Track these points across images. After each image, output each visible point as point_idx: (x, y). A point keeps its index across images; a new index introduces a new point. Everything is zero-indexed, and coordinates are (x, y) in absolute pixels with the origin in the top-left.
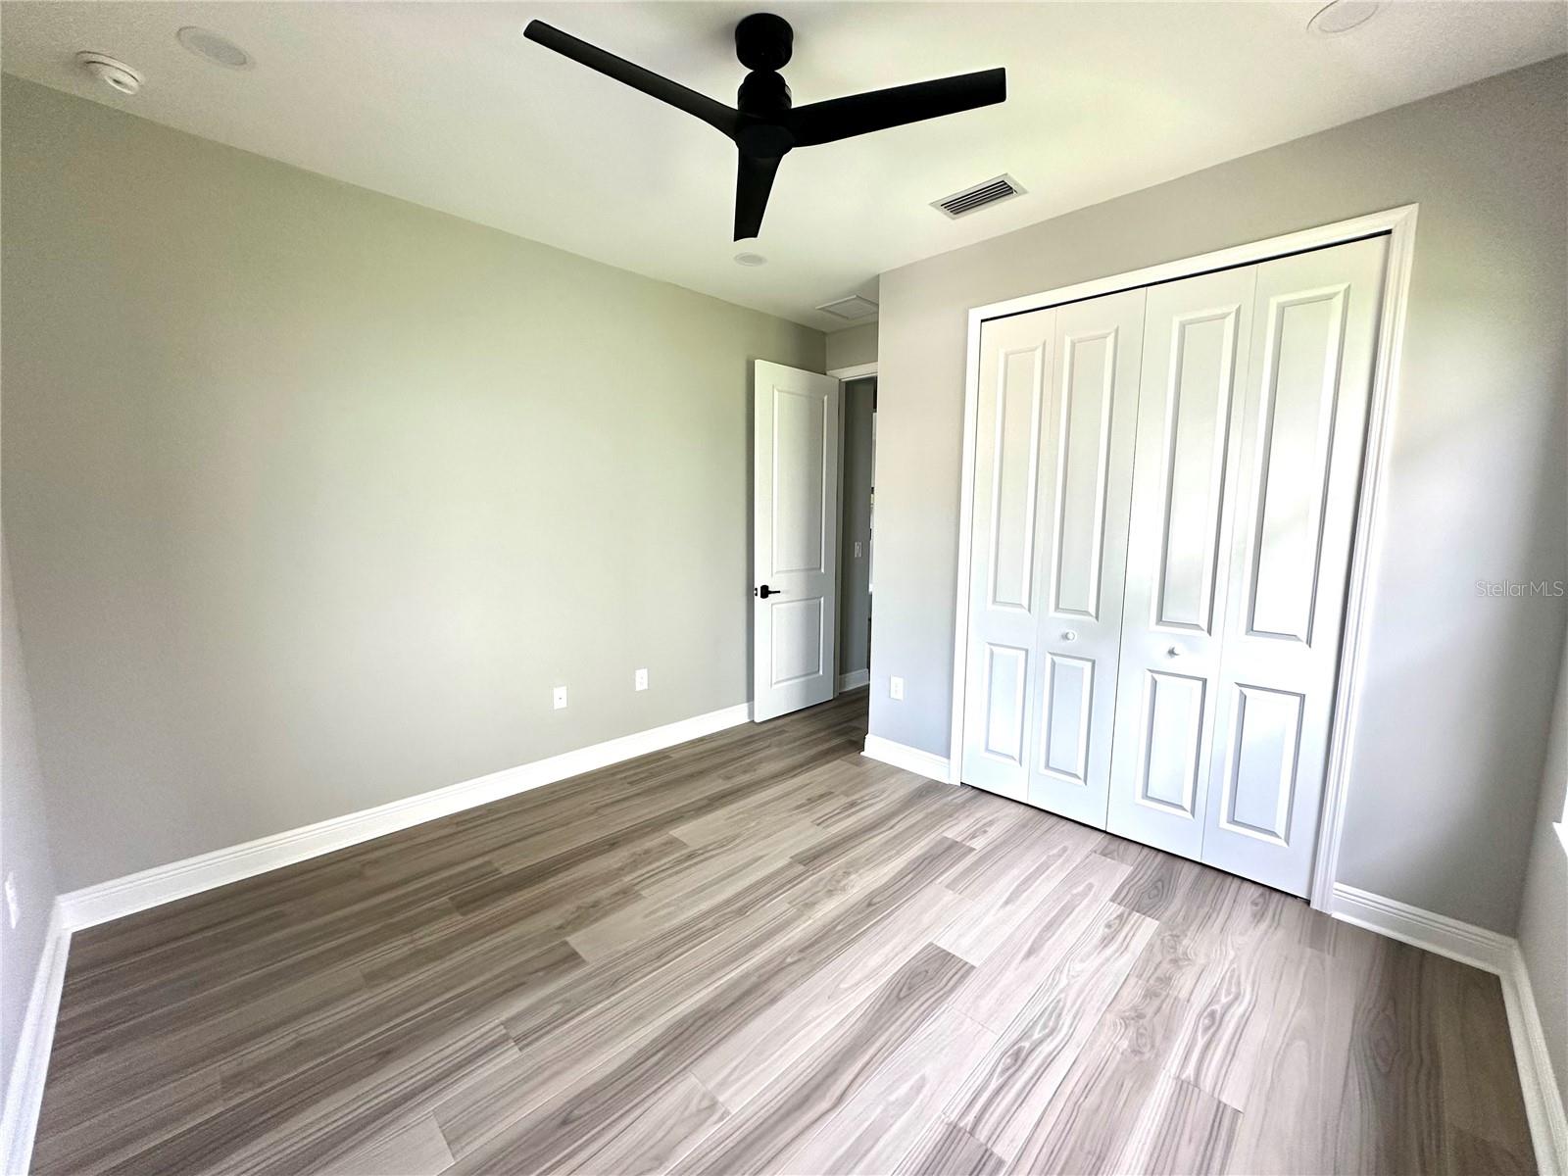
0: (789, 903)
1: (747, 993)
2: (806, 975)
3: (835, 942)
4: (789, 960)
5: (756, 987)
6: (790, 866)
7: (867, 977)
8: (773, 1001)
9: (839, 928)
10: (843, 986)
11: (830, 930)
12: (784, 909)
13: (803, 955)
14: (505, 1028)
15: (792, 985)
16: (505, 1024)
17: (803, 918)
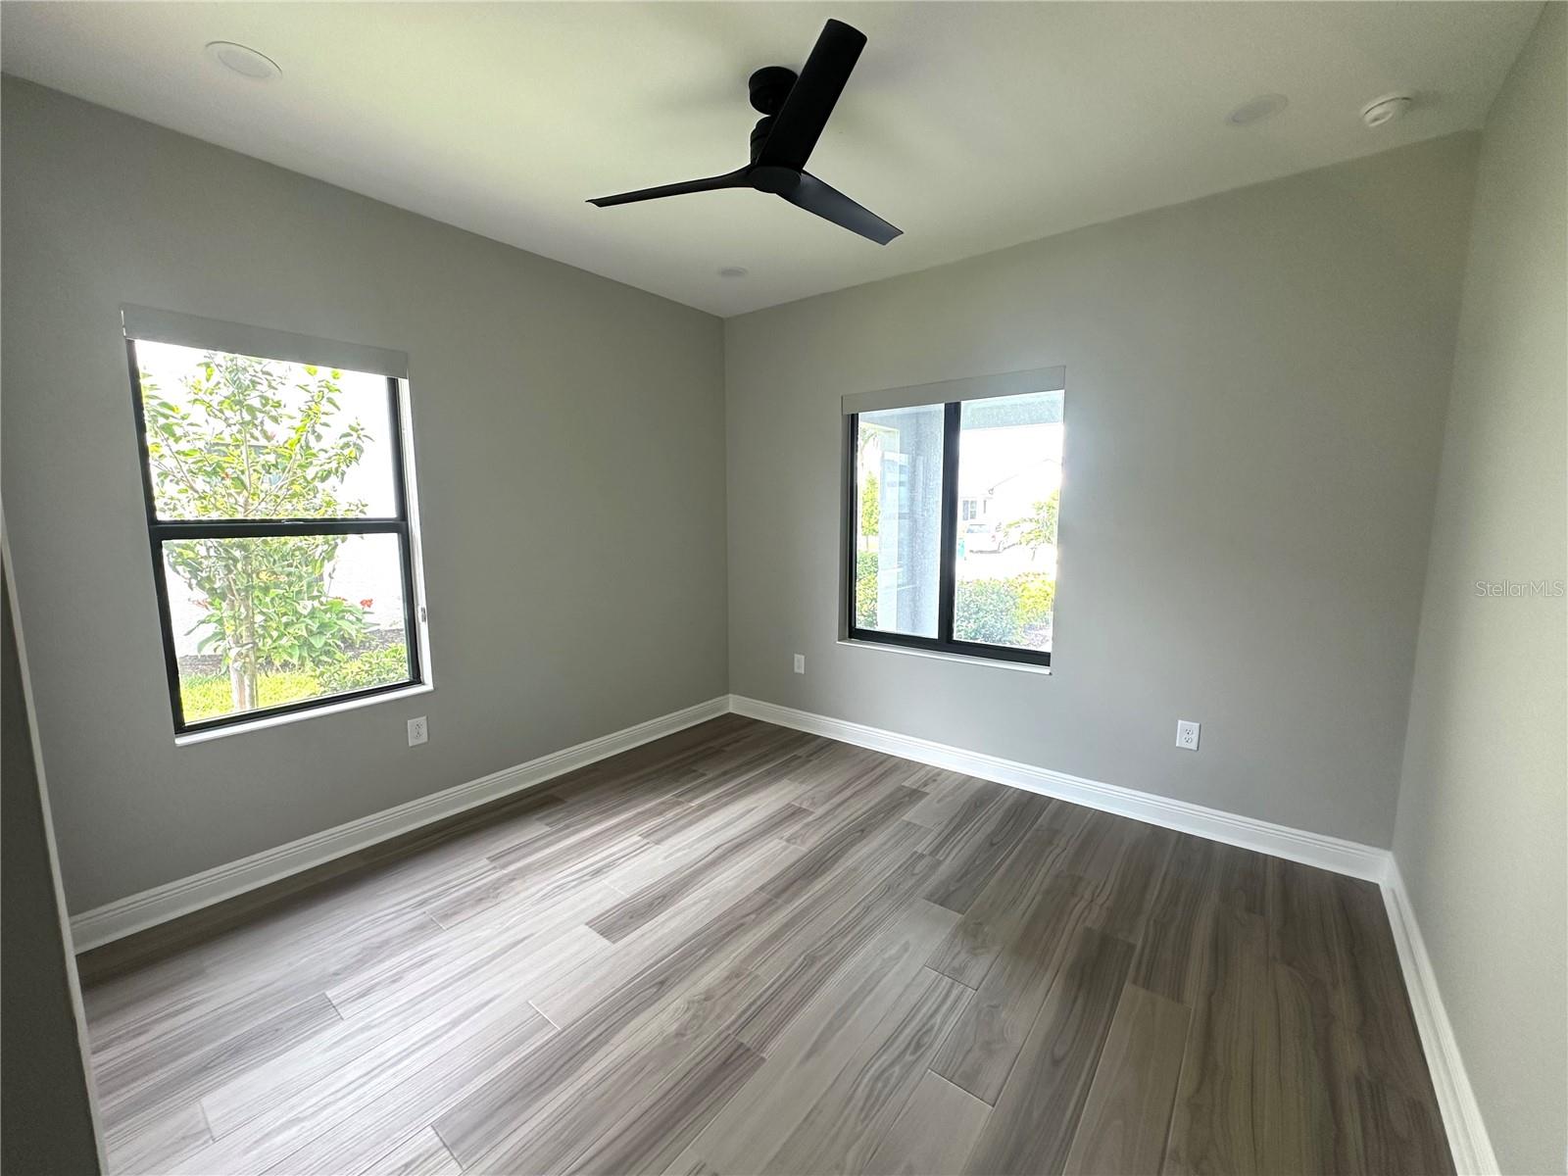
0: (757, 977)
1: (784, 890)
2: (737, 906)
3: (708, 936)
4: (753, 916)
5: (778, 895)
6: (763, 1044)
7: (684, 910)
8: (762, 888)
9: (704, 950)
10: (707, 901)
11: (712, 947)
12: (764, 967)
13: (741, 921)
14: (938, 860)
15: (748, 899)
16: (939, 863)
17: (741, 957)
